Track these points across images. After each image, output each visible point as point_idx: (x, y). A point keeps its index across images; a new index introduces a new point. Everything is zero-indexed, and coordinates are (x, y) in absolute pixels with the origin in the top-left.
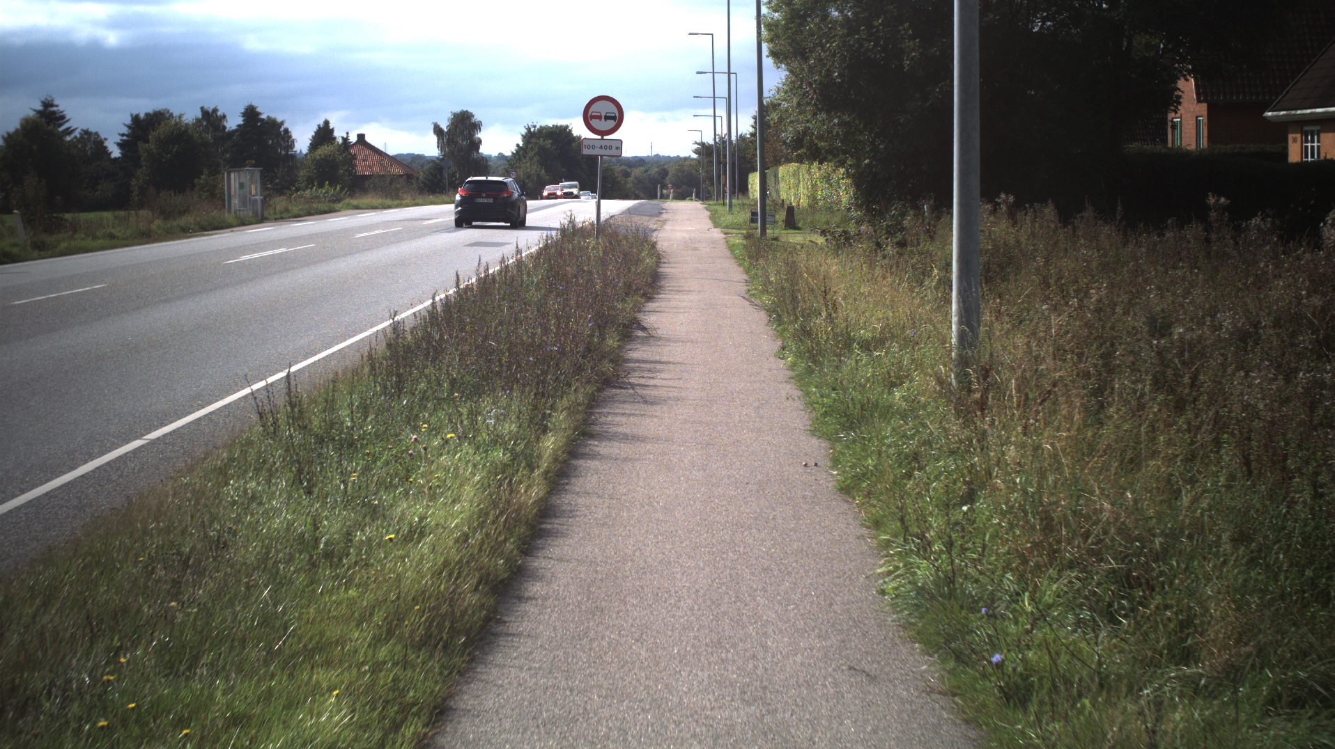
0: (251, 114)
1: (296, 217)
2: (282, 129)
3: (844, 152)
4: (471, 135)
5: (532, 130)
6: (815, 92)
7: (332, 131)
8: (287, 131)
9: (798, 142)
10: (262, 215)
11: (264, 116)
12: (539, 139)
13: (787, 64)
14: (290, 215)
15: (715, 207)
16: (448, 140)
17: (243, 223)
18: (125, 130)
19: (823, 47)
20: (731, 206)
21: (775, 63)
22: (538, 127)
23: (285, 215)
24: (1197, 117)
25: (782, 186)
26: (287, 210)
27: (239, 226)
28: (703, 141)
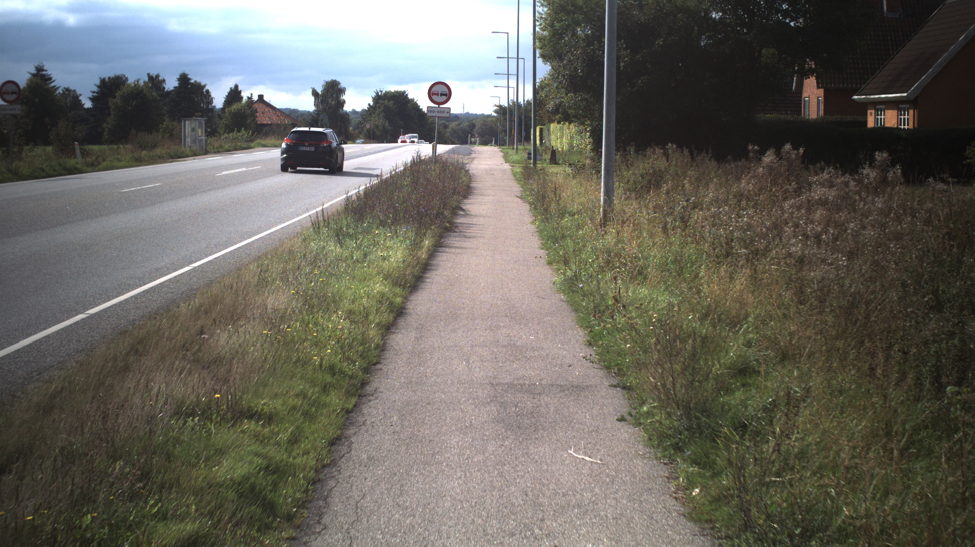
0: (184, 79)
1: (227, 151)
2: (204, 90)
3: (584, 117)
4: (338, 97)
5: (380, 94)
6: (566, 81)
7: (240, 92)
8: (208, 91)
9: (556, 111)
10: (206, 150)
11: (192, 81)
12: (384, 100)
13: (550, 63)
14: (224, 150)
15: (507, 150)
16: (322, 100)
17: (195, 154)
18: (95, 89)
19: (572, 53)
20: (517, 149)
21: (543, 61)
22: (384, 92)
23: (220, 150)
24: (818, 98)
25: (553, 137)
26: (221, 147)
27: (193, 156)
28: (501, 104)
